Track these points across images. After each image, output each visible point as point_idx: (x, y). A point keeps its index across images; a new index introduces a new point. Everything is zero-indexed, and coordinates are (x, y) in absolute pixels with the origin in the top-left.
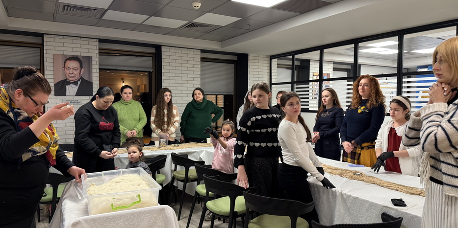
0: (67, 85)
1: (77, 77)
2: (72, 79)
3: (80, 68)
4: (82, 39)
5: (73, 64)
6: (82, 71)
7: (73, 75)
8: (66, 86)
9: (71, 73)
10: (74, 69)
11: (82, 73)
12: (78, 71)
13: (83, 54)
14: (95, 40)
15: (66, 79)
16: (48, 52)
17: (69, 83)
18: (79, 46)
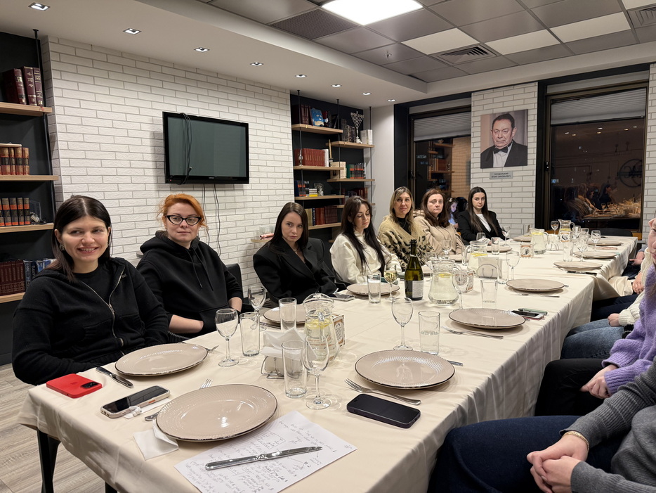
0: (495, 153)
1: (508, 141)
2: (501, 145)
3: (511, 128)
4: (516, 87)
5: (504, 124)
6: (513, 133)
7: (502, 139)
8: (494, 155)
9: (500, 136)
10: (504, 130)
11: (513, 135)
12: (509, 132)
13: (517, 108)
14: (533, 84)
15: (494, 146)
16: (476, 114)
17: (497, 151)
18: (511, 98)
